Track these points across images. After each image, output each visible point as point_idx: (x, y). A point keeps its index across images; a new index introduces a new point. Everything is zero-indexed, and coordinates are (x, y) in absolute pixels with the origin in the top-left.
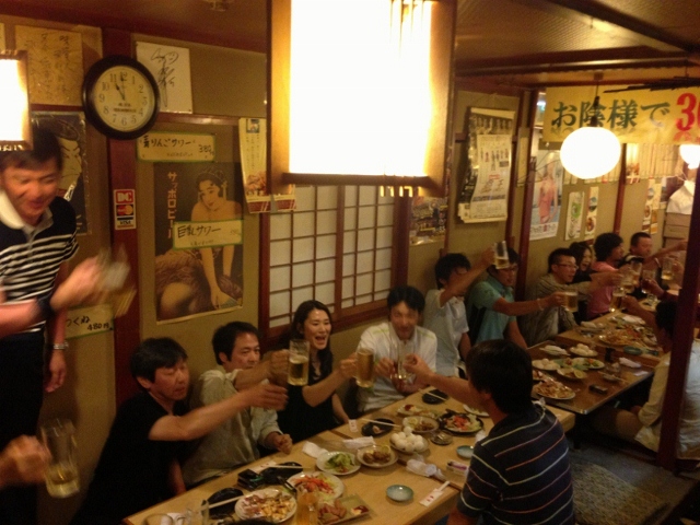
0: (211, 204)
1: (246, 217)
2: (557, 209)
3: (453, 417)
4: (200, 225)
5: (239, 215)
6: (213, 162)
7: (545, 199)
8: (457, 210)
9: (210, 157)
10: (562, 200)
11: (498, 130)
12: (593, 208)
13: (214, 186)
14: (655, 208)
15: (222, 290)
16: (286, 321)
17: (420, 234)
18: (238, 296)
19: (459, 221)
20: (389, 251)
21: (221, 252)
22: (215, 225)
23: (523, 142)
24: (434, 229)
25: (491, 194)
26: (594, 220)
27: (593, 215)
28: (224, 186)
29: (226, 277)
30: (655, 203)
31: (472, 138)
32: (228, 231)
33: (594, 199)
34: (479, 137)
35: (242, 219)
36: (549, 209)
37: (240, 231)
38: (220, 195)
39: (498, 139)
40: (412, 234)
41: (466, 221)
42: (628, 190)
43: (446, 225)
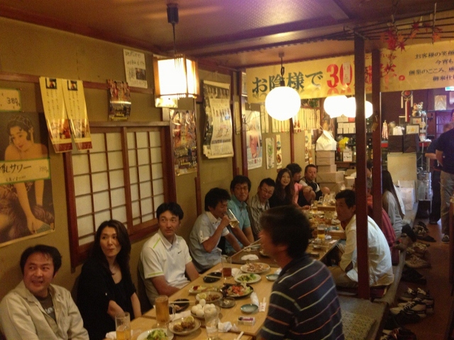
0: (21, 147)
1: (51, 157)
2: (260, 149)
3: (231, 288)
4: (13, 164)
5: (46, 155)
6: (20, 112)
7: (253, 142)
8: (202, 150)
9: (17, 108)
10: (262, 143)
11: (222, 96)
12: (278, 148)
13: (23, 131)
14: (310, 148)
15: (37, 217)
16: (91, 239)
17: (181, 167)
18: (51, 221)
19: (204, 157)
20: (161, 181)
21: (33, 186)
22: (25, 164)
23: (236, 105)
24: (190, 164)
25: (222, 138)
26: (281, 156)
27: (279, 152)
28: (31, 131)
29: (39, 206)
30: (309, 145)
31: (206, 101)
32: (38, 169)
33: (278, 142)
34: (211, 100)
35: (49, 158)
36: (256, 149)
37: (48, 168)
38: (28, 138)
39: (222, 102)
40: (176, 168)
41: (209, 158)
42: (295, 137)
43: (197, 160)
